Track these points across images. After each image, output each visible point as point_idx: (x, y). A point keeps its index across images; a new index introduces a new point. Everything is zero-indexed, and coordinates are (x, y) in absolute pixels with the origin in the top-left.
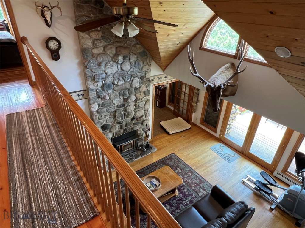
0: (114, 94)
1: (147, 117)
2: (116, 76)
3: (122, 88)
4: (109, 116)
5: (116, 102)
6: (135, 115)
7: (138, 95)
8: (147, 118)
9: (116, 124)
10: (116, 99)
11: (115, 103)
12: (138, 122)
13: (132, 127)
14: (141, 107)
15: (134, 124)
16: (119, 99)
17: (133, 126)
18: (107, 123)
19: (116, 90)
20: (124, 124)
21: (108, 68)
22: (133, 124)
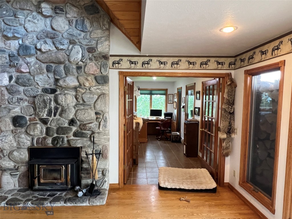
0: (37, 66)
1: (101, 127)
2: (41, 36)
3: (51, 58)
4: (26, 103)
5: (40, 80)
6: (75, 115)
7: (82, 79)
8: (101, 129)
9: (38, 122)
10: (41, 76)
11: (38, 82)
12: (83, 133)
13: (69, 139)
14: (88, 103)
15: (75, 135)
16: (47, 78)
17: (72, 137)
18: (22, 115)
19: (40, 59)
20: (54, 126)
21: (29, 21)
22: (72, 133)
